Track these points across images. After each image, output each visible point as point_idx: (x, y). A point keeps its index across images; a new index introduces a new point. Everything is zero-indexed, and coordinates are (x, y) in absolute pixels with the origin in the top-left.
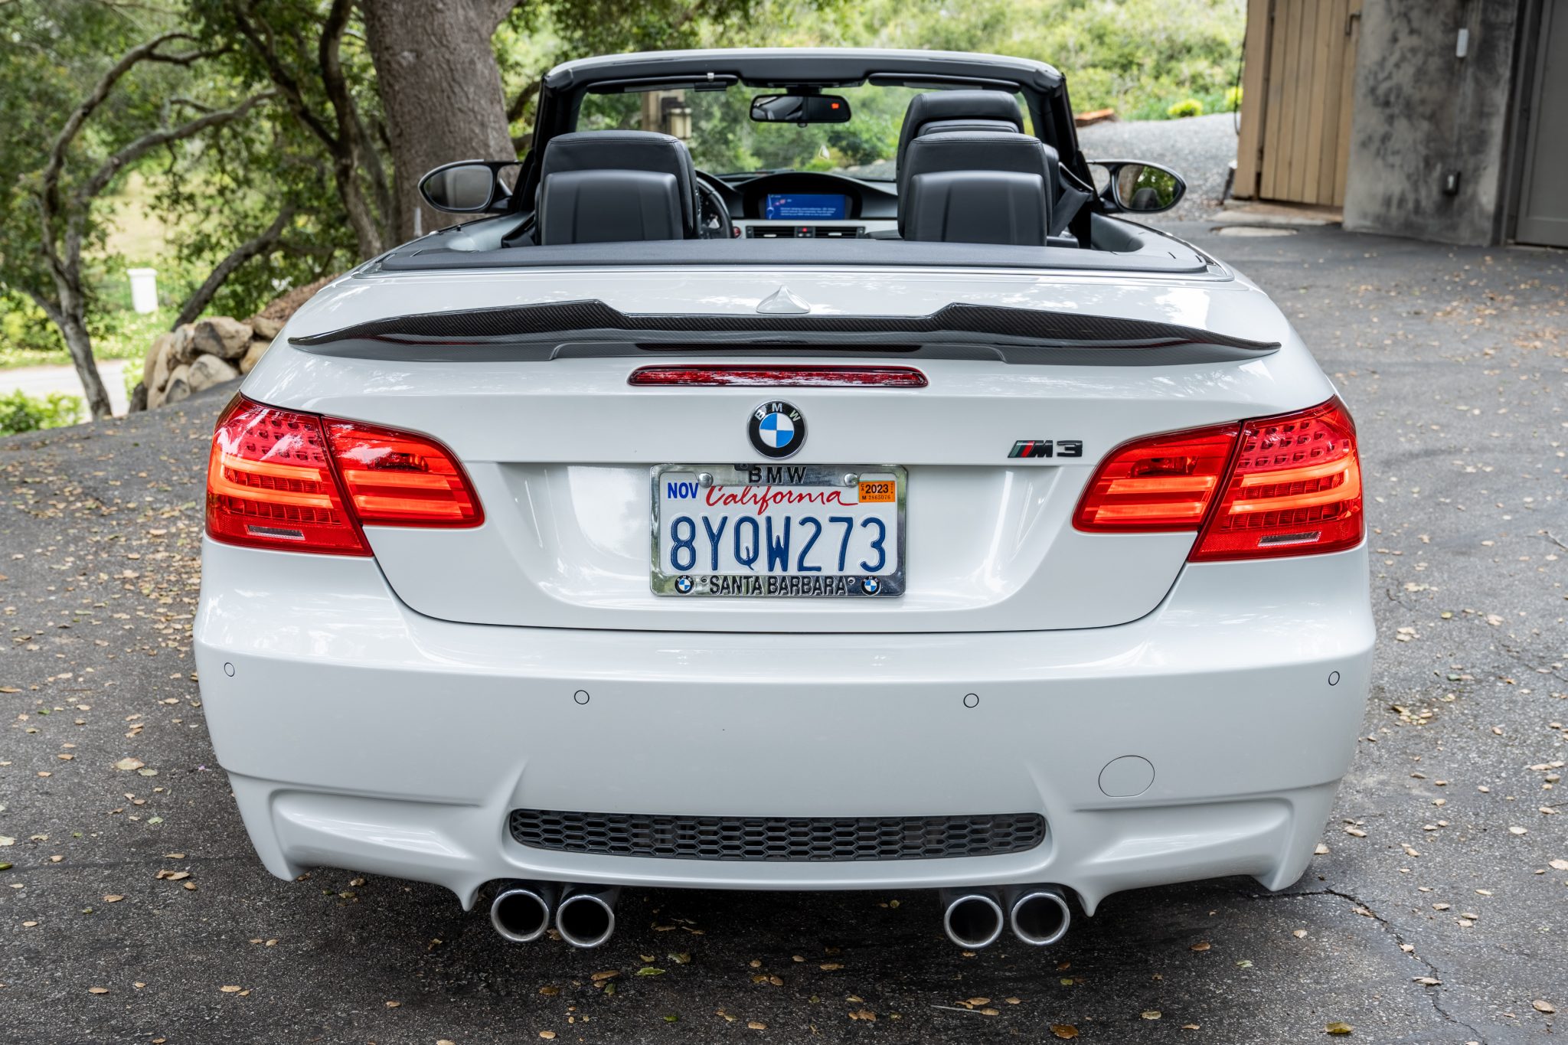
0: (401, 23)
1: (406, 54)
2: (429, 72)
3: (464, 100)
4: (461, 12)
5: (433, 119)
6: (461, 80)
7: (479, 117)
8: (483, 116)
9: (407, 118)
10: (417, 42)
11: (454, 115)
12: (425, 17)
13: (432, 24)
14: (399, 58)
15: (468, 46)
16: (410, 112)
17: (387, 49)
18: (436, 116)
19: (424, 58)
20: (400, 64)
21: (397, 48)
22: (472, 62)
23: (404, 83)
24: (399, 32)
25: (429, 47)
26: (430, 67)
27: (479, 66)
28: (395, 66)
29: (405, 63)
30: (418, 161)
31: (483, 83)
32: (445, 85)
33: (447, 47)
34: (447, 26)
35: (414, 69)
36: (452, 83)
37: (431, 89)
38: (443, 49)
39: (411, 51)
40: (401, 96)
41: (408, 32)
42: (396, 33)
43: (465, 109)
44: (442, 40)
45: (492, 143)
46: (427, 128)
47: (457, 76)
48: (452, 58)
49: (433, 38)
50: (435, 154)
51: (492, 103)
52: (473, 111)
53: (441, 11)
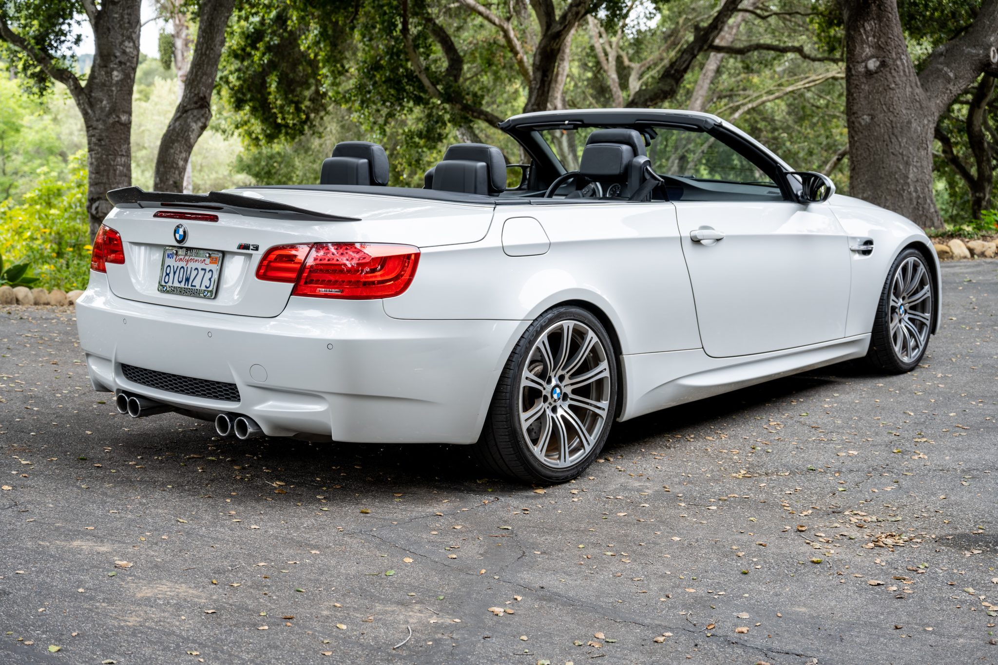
0: (865, 97)
1: (865, 117)
2: (877, 128)
3: (897, 147)
4: (908, 89)
5: (875, 159)
6: (898, 134)
7: (905, 158)
8: (909, 157)
9: (859, 158)
10: (874, 110)
11: (888, 156)
12: (881, 93)
13: (885, 98)
14: (860, 120)
15: (909, 112)
16: (861, 155)
17: (854, 113)
18: (877, 157)
19: (876, 119)
20: (860, 123)
21: (860, 113)
22: (909, 122)
23: (861, 135)
24: (863, 103)
25: (881, 113)
26: (879, 125)
27: (914, 125)
28: (857, 124)
29: (863, 123)
30: (861, 186)
31: (915, 136)
32: (886, 137)
33: (893, 113)
34: (895, 98)
35: (868, 127)
36: (892, 136)
37: (877, 139)
38: (890, 114)
39: (869, 115)
40: (858, 144)
41: (869, 103)
42: (861, 103)
43: (896, 153)
44: (890, 108)
45: (911, 176)
46: (870, 164)
47: (896, 131)
48: (894, 119)
49: (884, 107)
50: (872, 182)
51: (918, 149)
52: (902, 154)
53: (893, 89)
